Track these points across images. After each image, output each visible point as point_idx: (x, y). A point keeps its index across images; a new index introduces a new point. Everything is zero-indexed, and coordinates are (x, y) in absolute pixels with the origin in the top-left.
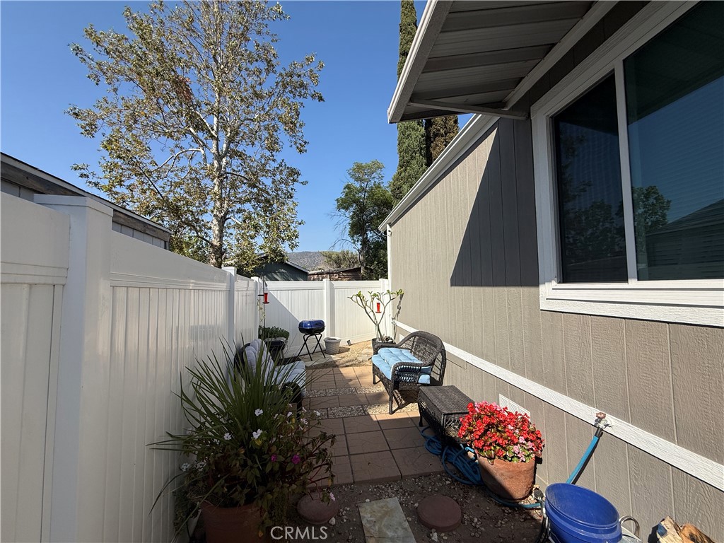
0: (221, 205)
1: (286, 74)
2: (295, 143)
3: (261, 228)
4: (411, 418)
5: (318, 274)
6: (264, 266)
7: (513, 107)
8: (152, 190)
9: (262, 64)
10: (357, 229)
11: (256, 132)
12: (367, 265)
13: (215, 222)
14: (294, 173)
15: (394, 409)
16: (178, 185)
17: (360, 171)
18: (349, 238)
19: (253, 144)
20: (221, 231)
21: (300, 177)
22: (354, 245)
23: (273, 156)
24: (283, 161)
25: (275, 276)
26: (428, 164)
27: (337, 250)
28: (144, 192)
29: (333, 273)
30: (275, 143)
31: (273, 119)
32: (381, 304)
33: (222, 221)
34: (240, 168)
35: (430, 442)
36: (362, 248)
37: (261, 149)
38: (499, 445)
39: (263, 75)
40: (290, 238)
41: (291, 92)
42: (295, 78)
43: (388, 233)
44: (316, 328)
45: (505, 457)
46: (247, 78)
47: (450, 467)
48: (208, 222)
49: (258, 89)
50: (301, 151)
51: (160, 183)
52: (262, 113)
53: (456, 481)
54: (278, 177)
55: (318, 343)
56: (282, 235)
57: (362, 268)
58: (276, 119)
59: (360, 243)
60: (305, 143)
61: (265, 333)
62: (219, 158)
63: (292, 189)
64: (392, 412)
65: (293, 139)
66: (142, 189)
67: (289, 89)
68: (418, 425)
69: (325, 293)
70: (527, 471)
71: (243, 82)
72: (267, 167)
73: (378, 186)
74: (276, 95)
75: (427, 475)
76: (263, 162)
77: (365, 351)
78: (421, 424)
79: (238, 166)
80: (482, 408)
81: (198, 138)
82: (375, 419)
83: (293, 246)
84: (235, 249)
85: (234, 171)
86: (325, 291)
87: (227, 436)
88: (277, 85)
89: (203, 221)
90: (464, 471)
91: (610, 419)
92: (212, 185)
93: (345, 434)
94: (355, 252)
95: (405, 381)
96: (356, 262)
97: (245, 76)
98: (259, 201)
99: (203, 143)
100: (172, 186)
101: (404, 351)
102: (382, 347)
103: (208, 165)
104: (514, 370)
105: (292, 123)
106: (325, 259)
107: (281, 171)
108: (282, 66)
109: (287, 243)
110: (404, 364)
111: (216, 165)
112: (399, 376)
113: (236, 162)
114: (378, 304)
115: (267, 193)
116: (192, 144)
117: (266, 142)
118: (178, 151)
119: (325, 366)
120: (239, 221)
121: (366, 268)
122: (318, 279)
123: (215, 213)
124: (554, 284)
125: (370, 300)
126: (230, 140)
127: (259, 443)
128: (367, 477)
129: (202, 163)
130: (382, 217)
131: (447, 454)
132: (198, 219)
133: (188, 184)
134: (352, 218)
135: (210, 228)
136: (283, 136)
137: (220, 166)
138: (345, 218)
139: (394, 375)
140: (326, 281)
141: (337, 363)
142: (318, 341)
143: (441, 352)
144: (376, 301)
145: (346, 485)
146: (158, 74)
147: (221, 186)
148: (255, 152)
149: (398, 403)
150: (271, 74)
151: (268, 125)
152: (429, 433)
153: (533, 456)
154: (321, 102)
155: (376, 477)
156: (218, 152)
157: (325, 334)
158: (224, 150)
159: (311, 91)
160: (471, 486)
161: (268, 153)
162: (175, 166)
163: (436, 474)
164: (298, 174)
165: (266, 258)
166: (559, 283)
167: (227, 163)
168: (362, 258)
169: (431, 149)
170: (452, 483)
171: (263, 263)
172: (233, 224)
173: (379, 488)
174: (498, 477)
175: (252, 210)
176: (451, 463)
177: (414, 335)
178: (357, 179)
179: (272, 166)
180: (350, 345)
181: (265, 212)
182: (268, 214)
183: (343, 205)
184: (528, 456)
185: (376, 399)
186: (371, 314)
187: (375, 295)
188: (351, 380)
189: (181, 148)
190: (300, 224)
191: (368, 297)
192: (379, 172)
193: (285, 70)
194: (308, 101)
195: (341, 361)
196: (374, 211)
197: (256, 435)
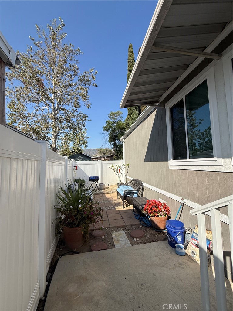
0: (55, 130)
1: (82, 76)
2: (86, 105)
3: (72, 139)
4: (131, 210)
5: (95, 158)
6: (73, 155)
7: (161, 103)
8: (27, 124)
9: (72, 72)
10: (112, 139)
11: (70, 100)
12: (116, 154)
13: (53, 137)
14: (85, 117)
15: (125, 207)
16: (38, 122)
17: (113, 115)
18: (109, 143)
19: (69, 105)
20: (55, 141)
21: (88, 118)
22: (110, 146)
23: (77, 110)
24: (81, 111)
25: (78, 159)
26: (139, 114)
27: (104, 148)
28: (24, 125)
29: (102, 158)
30: (78, 104)
31: (77, 95)
32: (121, 170)
33: (56, 137)
34: (63, 114)
35: (136, 216)
36: (114, 147)
37: (72, 107)
38: (155, 212)
39: (73, 77)
40: (84, 144)
41: (84, 83)
42: (86, 78)
43: (123, 142)
44: (95, 179)
45: (158, 216)
46: (66, 78)
47: (142, 222)
48: (50, 137)
49: (70, 82)
50: (88, 108)
51: (31, 121)
52: (72, 92)
53: (144, 226)
54: (79, 118)
55: (97, 185)
56: (81, 142)
57: (114, 156)
58: (78, 95)
59: (113, 145)
60: (90, 104)
61: (76, 181)
62: (55, 110)
63: (85, 123)
64: (124, 208)
65: (85, 103)
66: (23, 124)
67: (83, 82)
68: (133, 211)
69: (99, 166)
70: (165, 220)
71: (64, 79)
72: (74, 114)
73: (120, 122)
74: (78, 85)
75: (134, 225)
76: (73, 112)
77: (115, 188)
78: (134, 211)
79: (62, 114)
80: (152, 201)
81: (46, 103)
82: (117, 210)
83: (85, 147)
84: (61, 148)
85: (60, 115)
86: (99, 165)
87: (71, 207)
88: (78, 81)
89: (48, 136)
90: (146, 223)
91: (185, 200)
92: (52, 122)
93: (107, 215)
94: (111, 149)
95: (129, 196)
96: (112, 153)
97: (65, 77)
98: (71, 128)
99: (48, 104)
100: (35, 122)
101: (129, 186)
102: (121, 185)
103: (50, 114)
104: (163, 189)
105: (85, 96)
106: (99, 152)
107: (80, 116)
108: (80, 73)
109: (83, 146)
110: (128, 190)
111: (53, 114)
112: (126, 194)
113: (61, 112)
114: (120, 169)
115: (75, 125)
116: (43, 105)
117: (74, 104)
118: (37, 108)
119: (99, 194)
120: (63, 137)
121: (116, 155)
122: (96, 160)
123: (53, 133)
124: (172, 160)
125: (117, 168)
126: (60, 103)
127: (81, 208)
128: (114, 226)
129: (48, 112)
130: (122, 134)
131: (141, 218)
132: (46, 136)
133: (42, 121)
134: (110, 135)
135: (51, 140)
136: (81, 101)
137: (55, 114)
138: (107, 135)
139: (124, 194)
140: (99, 161)
141: (104, 193)
142: (97, 184)
143: (142, 186)
144: (119, 168)
145: (107, 228)
146: (31, 78)
147: (55, 122)
148: (69, 108)
149: (126, 205)
150: (76, 76)
151: (75, 97)
152: (136, 214)
153: (167, 215)
154: (97, 87)
155: (117, 226)
156: (54, 108)
157: (99, 182)
158: (57, 107)
159: (92, 83)
160: (148, 227)
161: (75, 109)
162: (36, 114)
163: (137, 224)
164: (87, 117)
165: (74, 152)
166: (173, 160)
167: (58, 113)
168: (114, 151)
169: (141, 108)
170: (142, 227)
171: (73, 154)
172: (60, 137)
173: (118, 228)
174: (156, 222)
175: (69, 132)
176: (143, 221)
177: (133, 181)
178: (111, 119)
179: (76, 114)
180: (109, 186)
181: (74, 133)
182: (75, 134)
183: (106, 129)
184: (165, 215)
185: (119, 204)
186: (117, 174)
187: (118, 166)
188: (109, 198)
189: (39, 107)
190: (88, 138)
191: (116, 167)
192: (120, 115)
193: (82, 75)
194: (91, 87)
195: (106, 192)
196: (119, 132)
197: (80, 206)
